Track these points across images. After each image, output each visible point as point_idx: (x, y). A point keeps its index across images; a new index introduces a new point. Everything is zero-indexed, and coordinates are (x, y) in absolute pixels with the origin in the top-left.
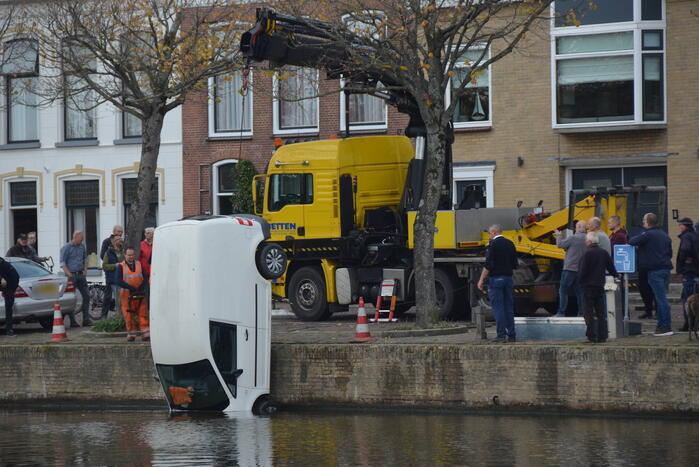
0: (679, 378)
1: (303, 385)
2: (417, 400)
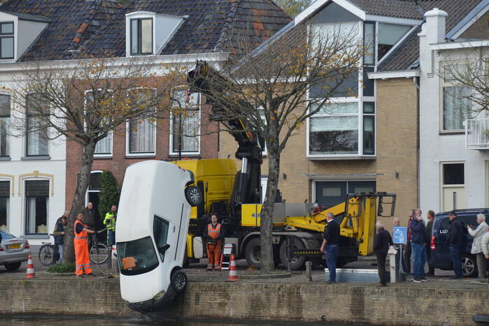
0: (443, 307)
1: (196, 306)
2: (271, 317)
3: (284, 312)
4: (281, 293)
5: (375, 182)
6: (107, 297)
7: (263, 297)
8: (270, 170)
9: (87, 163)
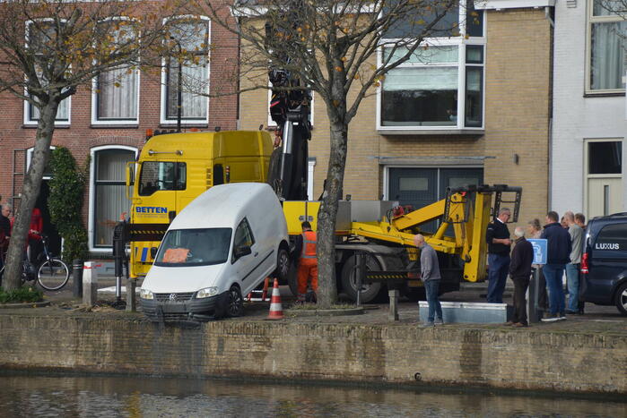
0: (605, 361)
1: (218, 357)
2: (336, 374)
3: (356, 367)
4: (351, 338)
5: (482, 169)
6: (78, 341)
7: (324, 343)
8: (333, 149)
9: (45, 135)
